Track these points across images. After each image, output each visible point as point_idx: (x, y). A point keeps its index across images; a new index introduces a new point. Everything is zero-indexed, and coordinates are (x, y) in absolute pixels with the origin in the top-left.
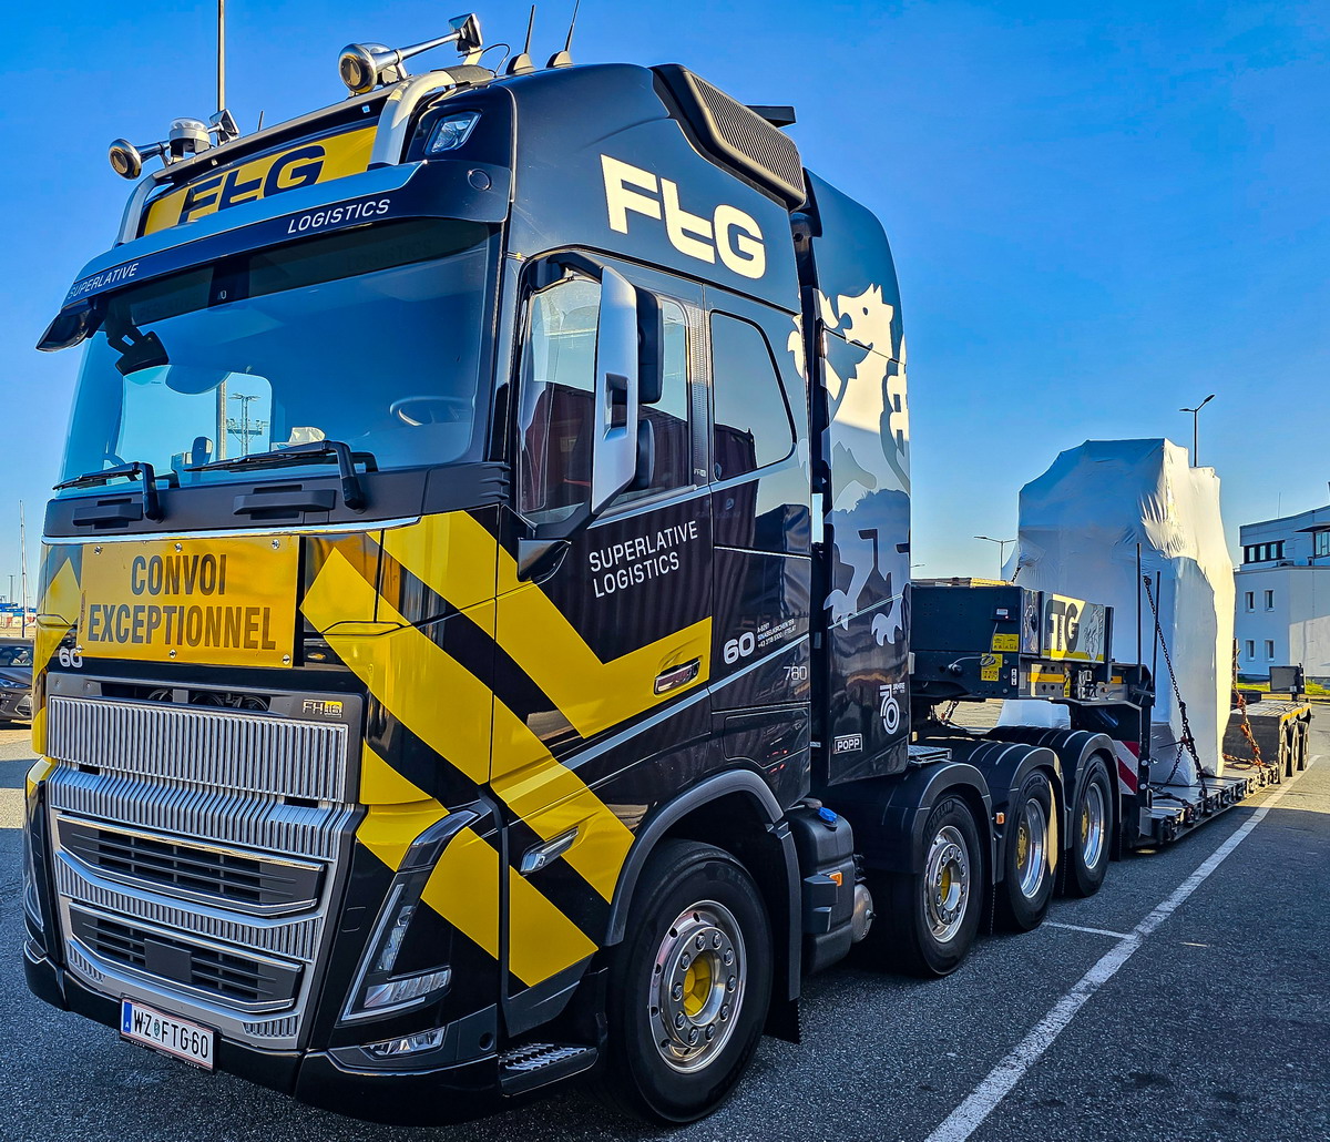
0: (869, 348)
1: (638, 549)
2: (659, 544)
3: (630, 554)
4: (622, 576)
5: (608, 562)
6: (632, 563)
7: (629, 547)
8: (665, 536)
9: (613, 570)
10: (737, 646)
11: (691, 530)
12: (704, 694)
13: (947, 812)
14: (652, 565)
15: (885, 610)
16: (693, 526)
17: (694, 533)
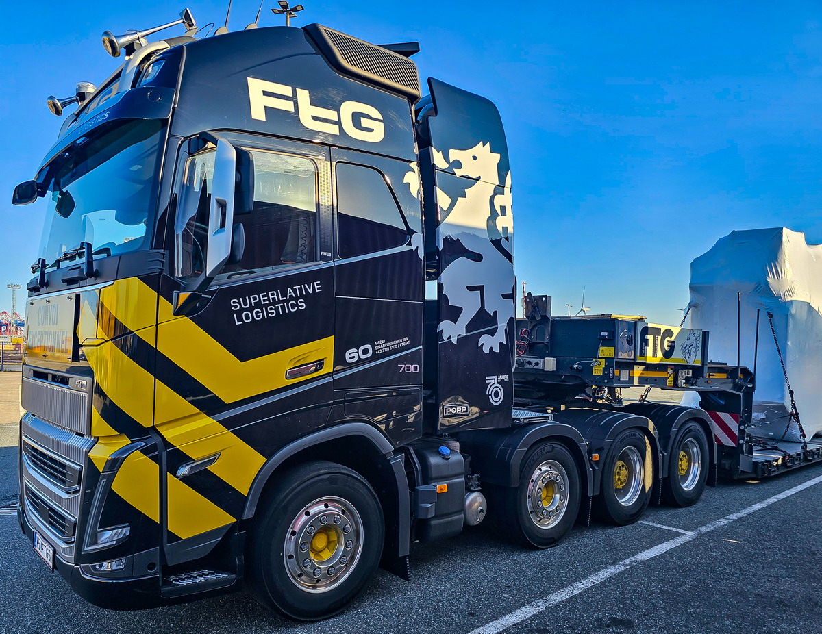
0: (478, 179)
1: (271, 297)
2: (289, 294)
3: (264, 301)
4: (257, 312)
5: (246, 304)
6: (266, 306)
7: (263, 296)
8: (295, 291)
9: (251, 309)
10: (358, 352)
11: (316, 287)
12: (330, 379)
13: (547, 452)
14: (283, 307)
15: (492, 333)
16: (317, 285)
17: (318, 289)
